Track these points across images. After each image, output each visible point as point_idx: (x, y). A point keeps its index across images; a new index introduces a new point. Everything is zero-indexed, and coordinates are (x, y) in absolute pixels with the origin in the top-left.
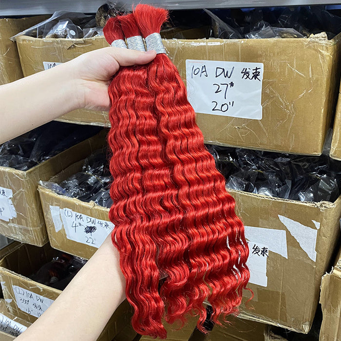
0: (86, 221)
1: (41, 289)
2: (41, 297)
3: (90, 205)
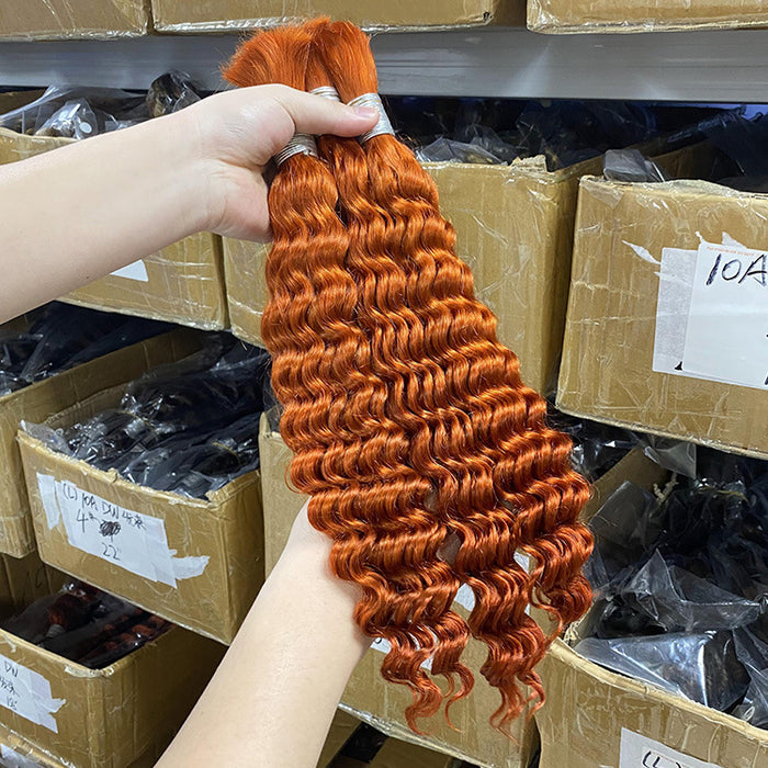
0: (102, 511)
1: (14, 646)
2: (14, 664)
3: (109, 477)
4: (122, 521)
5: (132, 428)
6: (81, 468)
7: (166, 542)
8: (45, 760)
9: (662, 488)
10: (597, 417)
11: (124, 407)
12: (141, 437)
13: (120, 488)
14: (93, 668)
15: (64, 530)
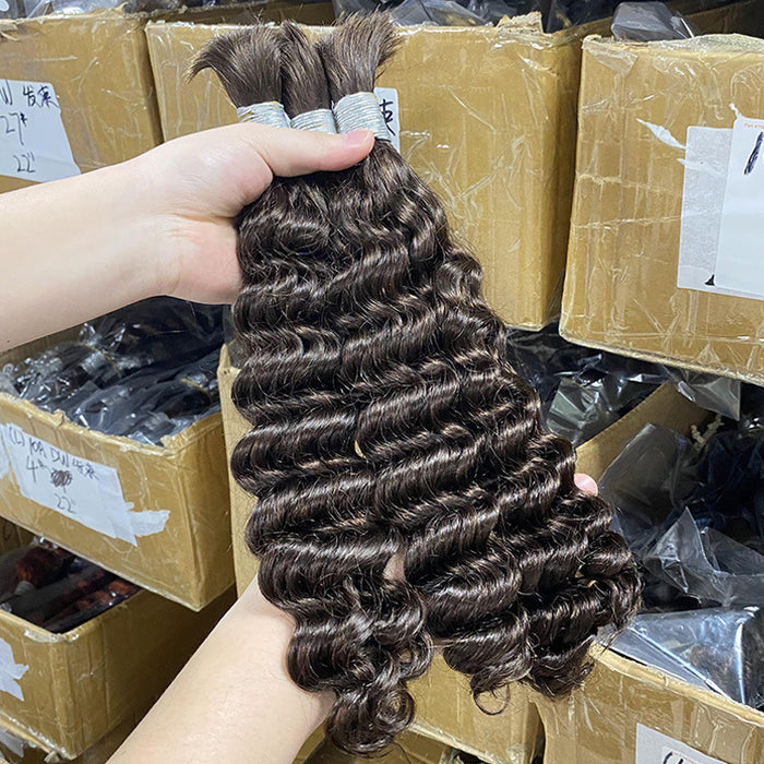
0: (52, 458)
3: (56, 419)
4: (73, 470)
5: (90, 363)
6: (26, 409)
7: (121, 494)
8: (13, 729)
9: (702, 430)
10: (610, 346)
11: (82, 338)
12: (101, 372)
13: (67, 433)
14: (55, 632)
15: (14, 478)
